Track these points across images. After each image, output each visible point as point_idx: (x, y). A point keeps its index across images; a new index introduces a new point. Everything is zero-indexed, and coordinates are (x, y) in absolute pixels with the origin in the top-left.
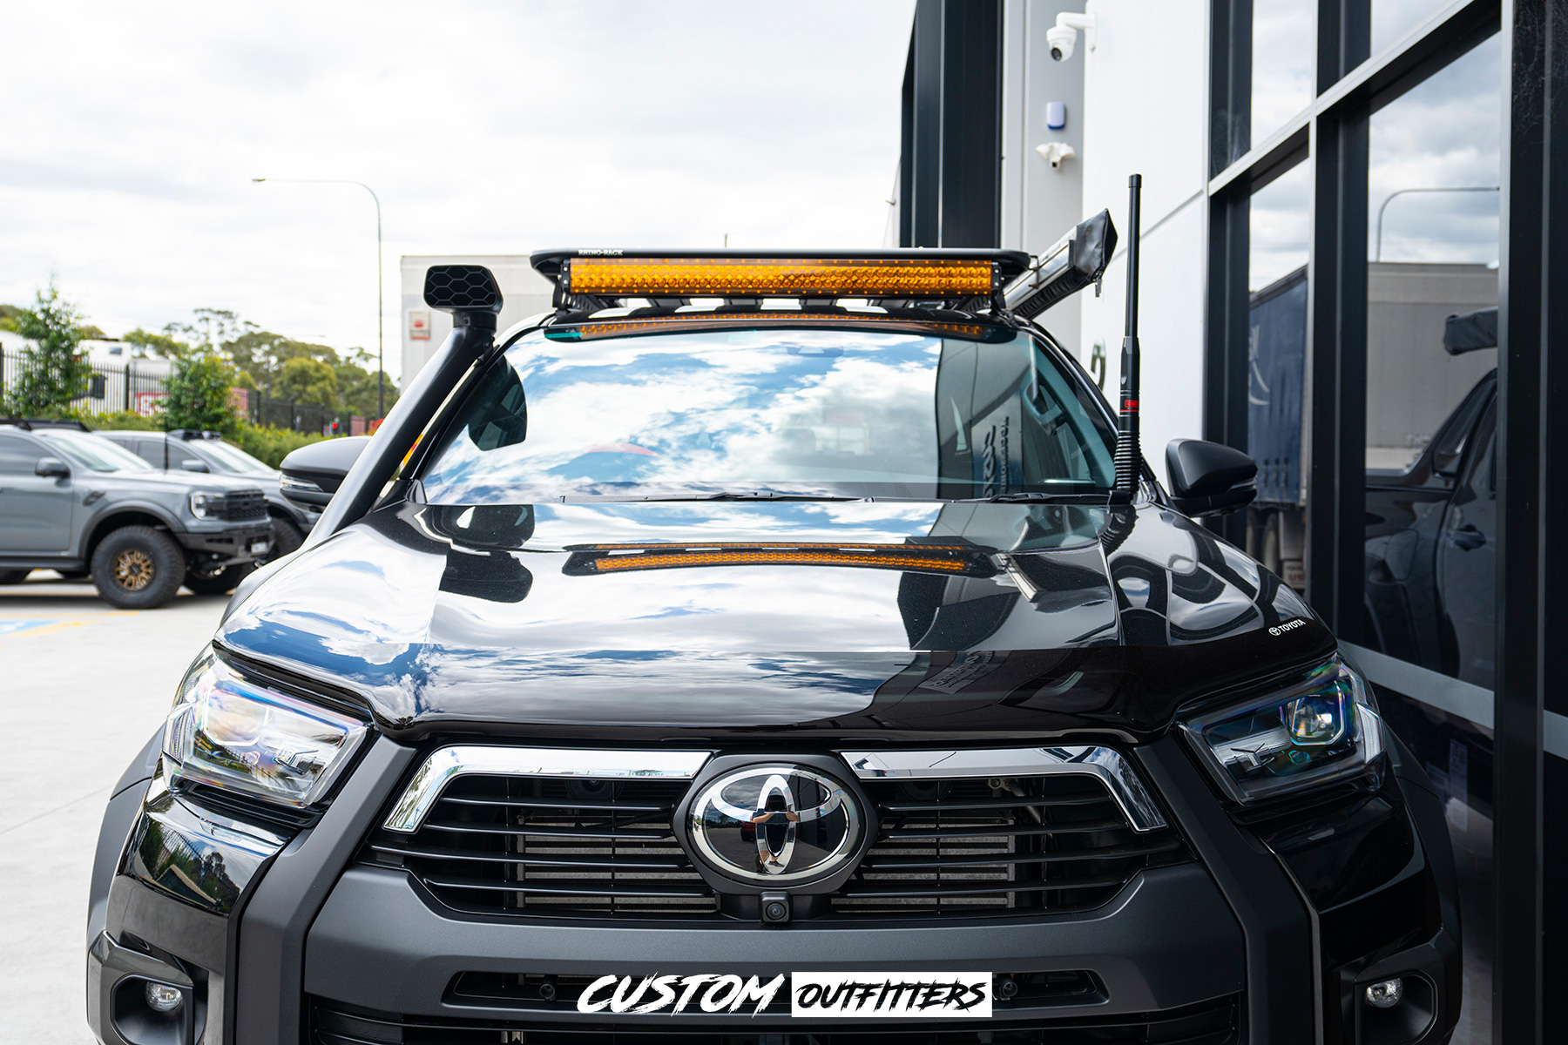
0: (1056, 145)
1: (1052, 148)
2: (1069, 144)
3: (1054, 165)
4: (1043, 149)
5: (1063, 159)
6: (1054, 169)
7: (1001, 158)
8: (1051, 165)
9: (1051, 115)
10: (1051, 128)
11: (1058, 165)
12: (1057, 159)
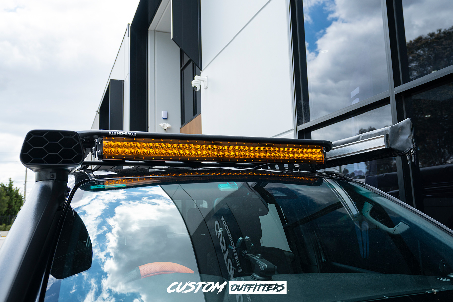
0: (165, 124)
1: (164, 124)
2: (169, 124)
3: (165, 130)
4: (161, 125)
5: (168, 128)
6: (165, 131)
7: (148, 127)
8: (164, 130)
9: (163, 115)
10: (163, 118)
11: (166, 130)
12: (166, 128)
